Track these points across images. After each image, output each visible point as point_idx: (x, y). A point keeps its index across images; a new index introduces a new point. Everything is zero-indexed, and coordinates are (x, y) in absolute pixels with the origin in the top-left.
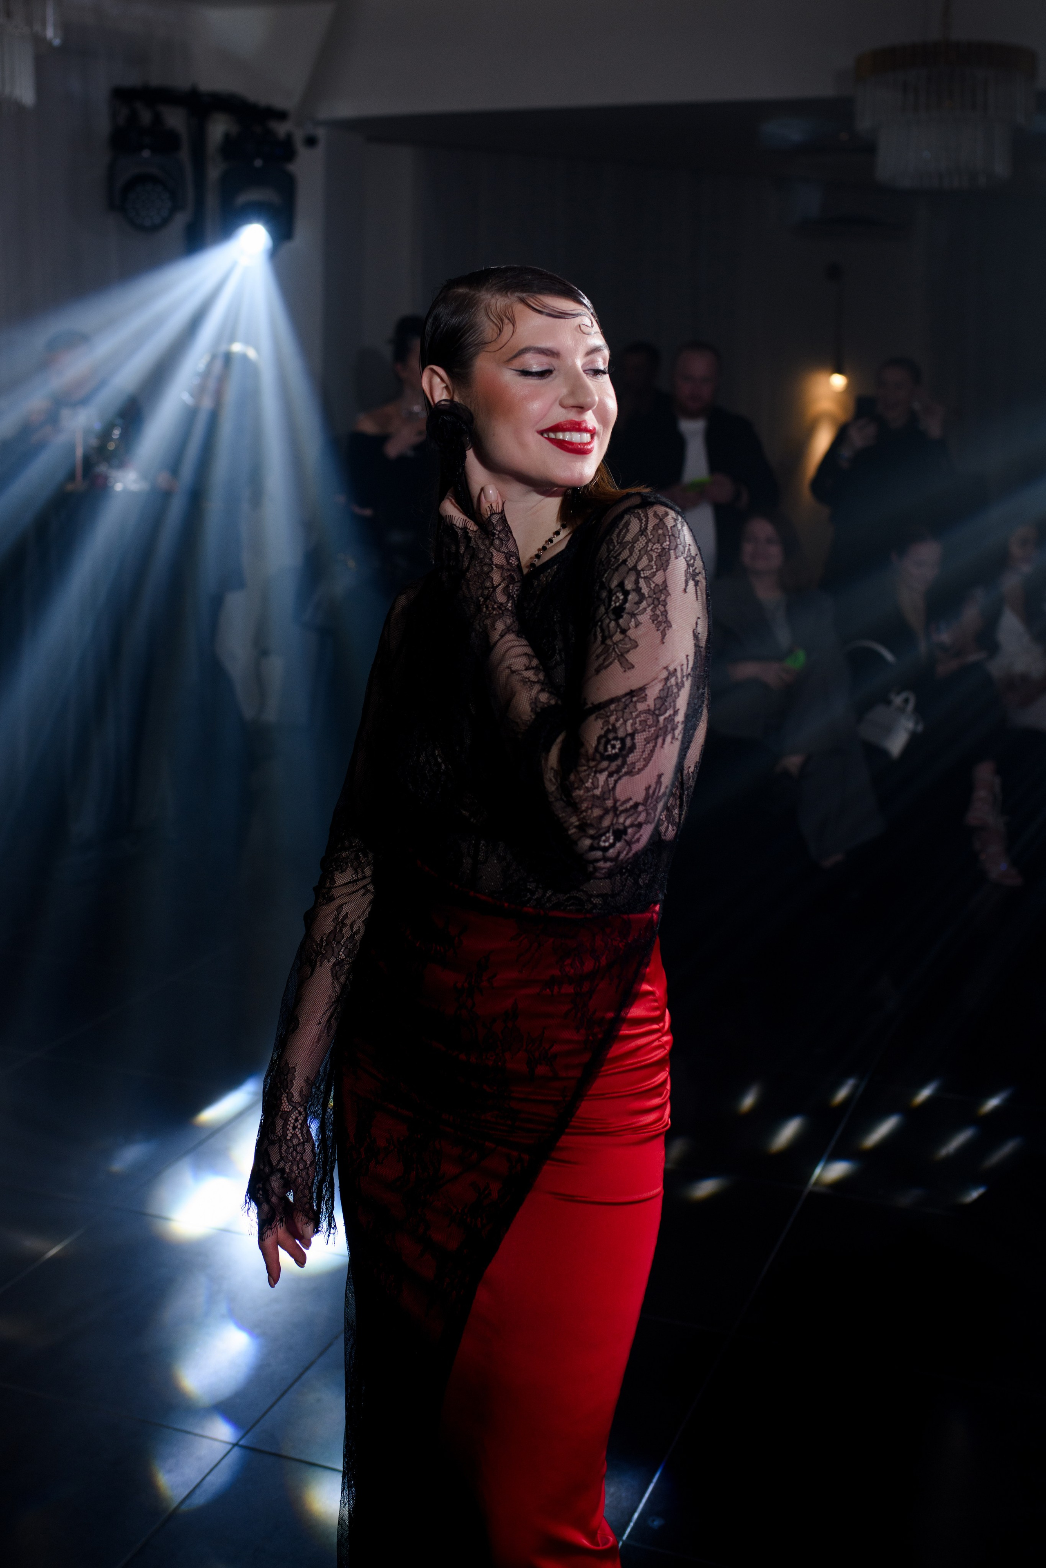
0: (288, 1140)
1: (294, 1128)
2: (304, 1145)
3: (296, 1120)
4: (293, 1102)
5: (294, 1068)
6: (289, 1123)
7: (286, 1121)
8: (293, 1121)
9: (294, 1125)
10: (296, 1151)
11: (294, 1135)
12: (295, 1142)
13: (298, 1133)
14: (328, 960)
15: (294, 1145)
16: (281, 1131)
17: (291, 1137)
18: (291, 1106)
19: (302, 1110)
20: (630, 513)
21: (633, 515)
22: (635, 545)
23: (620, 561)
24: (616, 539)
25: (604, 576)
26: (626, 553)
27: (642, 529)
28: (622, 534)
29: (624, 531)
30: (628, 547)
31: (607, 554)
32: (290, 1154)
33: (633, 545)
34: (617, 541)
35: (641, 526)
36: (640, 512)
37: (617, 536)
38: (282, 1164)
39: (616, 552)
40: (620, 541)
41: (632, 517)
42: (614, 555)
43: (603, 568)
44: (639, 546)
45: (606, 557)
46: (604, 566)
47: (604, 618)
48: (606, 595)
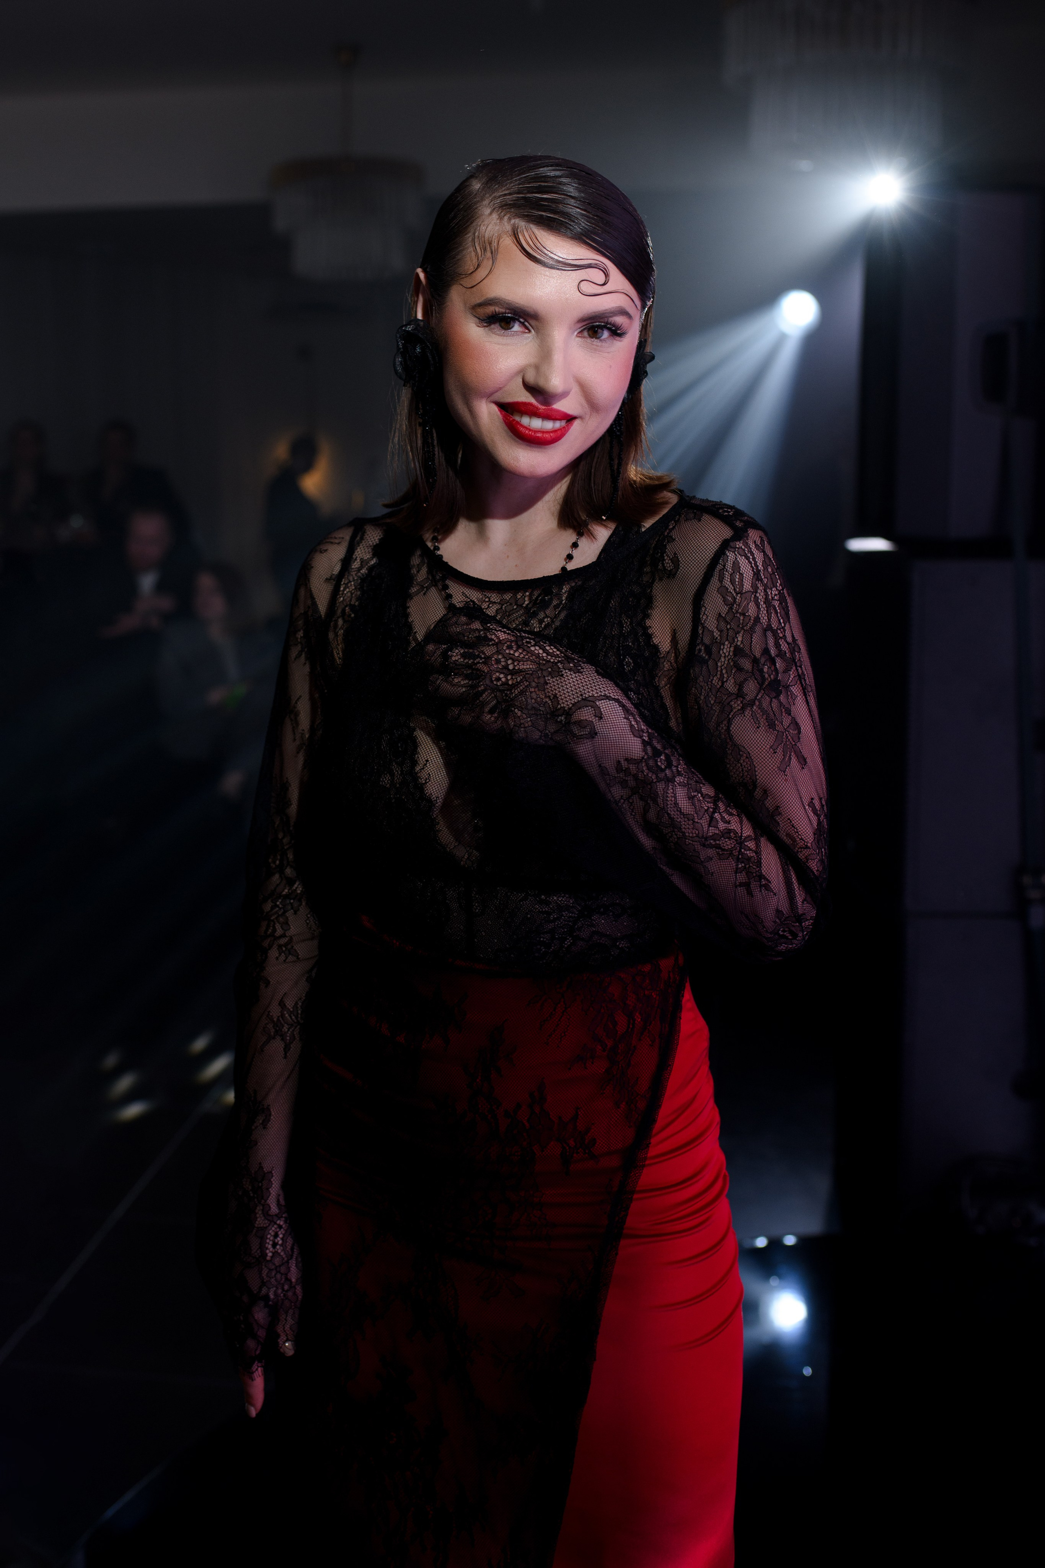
0: (268, 1261)
1: (274, 1245)
2: (289, 1263)
3: (276, 1236)
4: (270, 1215)
5: (270, 1172)
6: (268, 1241)
7: (263, 1239)
8: (272, 1238)
9: (274, 1242)
10: (280, 1272)
11: (275, 1254)
12: (277, 1261)
13: (279, 1251)
15: (276, 1267)
16: (258, 1252)
17: (272, 1257)
18: (268, 1220)
19: (282, 1223)
20: (733, 550)
21: (738, 553)
22: (758, 595)
23: (752, 619)
24: (733, 588)
25: (737, 638)
26: (752, 606)
27: (755, 570)
28: (737, 580)
29: (737, 576)
30: (752, 599)
31: (727, 608)
32: (273, 1277)
33: (755, 596)
34: (735, 590)
35: (752, 567)
36: (743, 547)
37: (731, 584)
38: (264, 1291)
39: (739, 605)
40: (738, 590)
41: (738, 555)
42: (740, 611)
43: (728, 627)
44: (761, 596)
45: (727, 613)
46: (730, 624)
47: (761, 696)
48: (751, 665)
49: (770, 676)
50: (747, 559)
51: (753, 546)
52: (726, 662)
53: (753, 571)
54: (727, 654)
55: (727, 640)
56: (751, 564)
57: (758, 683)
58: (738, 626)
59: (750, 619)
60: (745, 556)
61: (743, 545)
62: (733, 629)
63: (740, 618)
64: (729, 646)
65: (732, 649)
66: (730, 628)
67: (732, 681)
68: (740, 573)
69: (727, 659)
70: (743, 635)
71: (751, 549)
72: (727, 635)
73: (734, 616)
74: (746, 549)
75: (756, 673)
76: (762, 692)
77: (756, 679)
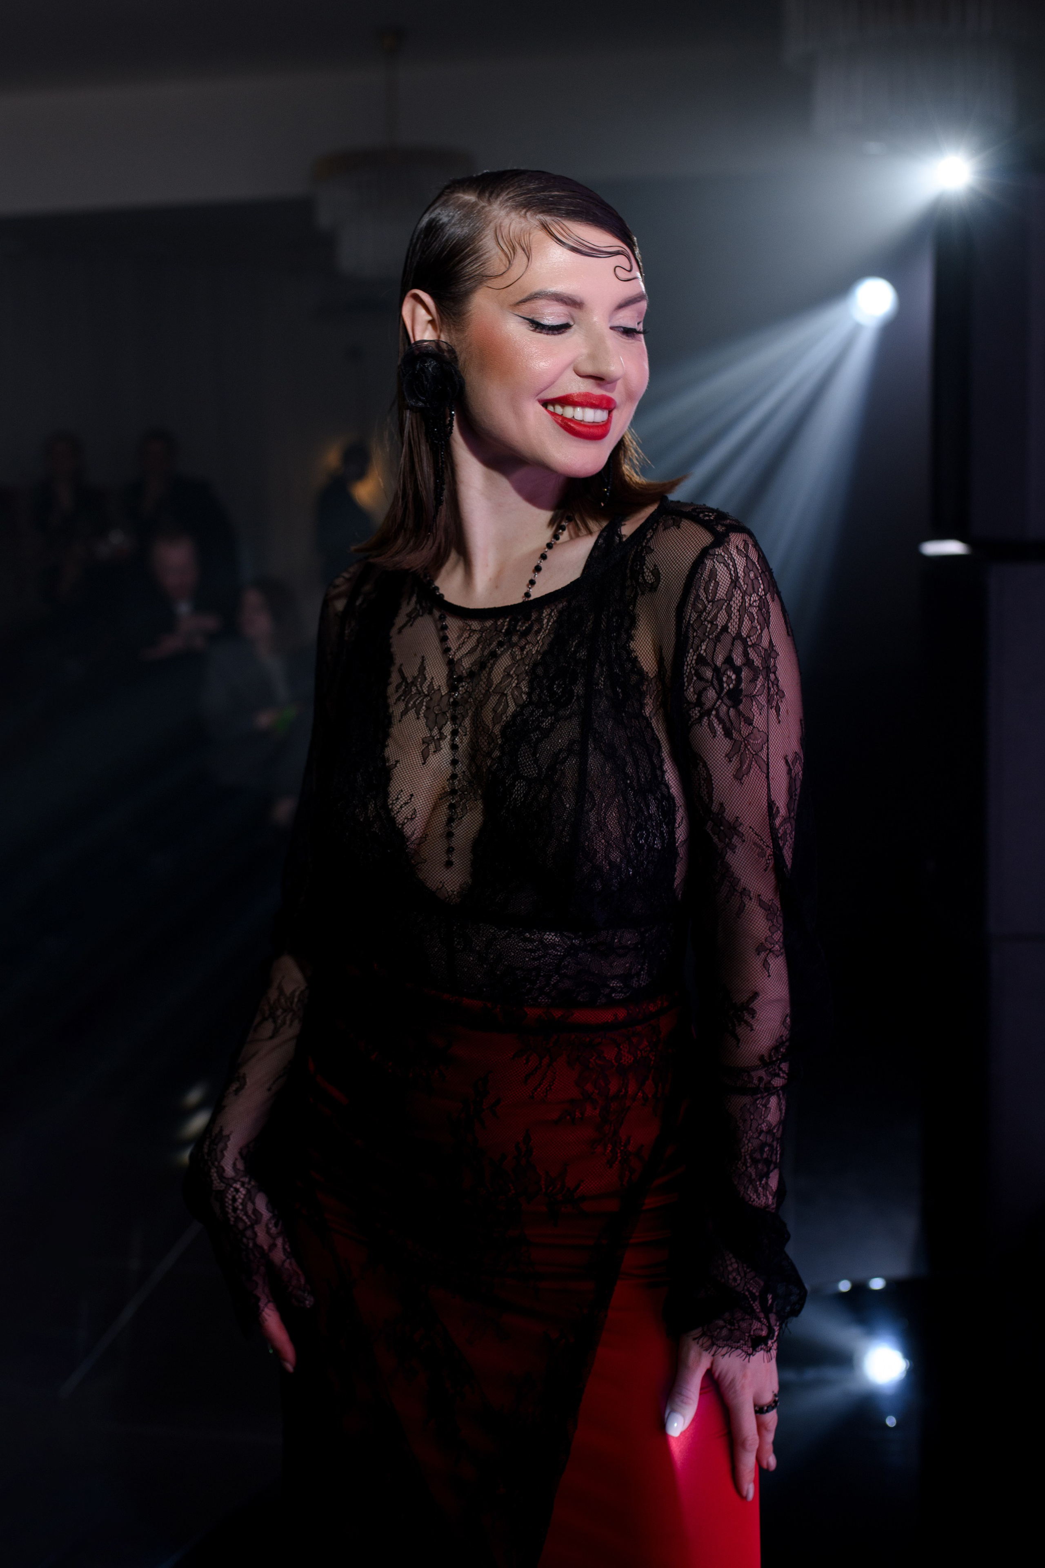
1: (235, 1210)
3: (234, 1199)
4: (226, 1178)
6: (227, 1204)
8: (230, 1202)
10: (246, 1237)
11: (238, 1219)
12: (240, 1225)
15: (241, 1231)
17: (235, 1222)
18: (224, 1183)
19: (238, 1187)
20: (712, 557)
21: (716, 560)
22: (732, 603)
23: (720, 628)
24: (705, 596)
25: (701, 647)
26: (723, 615)
27: (733, 578)
28: (711, 588)
29: (712, 585)
30: (724, 607)
31: (696, 616)
33: (729, 604)
34: (707, 598)
35: (730, 574)
36: (723, 554)
37: (704, 591)
39: (709, 614)
40: (710, 598)
41: (716, 562)
42: (709, 618)
43: (695, 634)
44: (736, 604)
45: (695, 620)
46: (697, 632)
47: (719, 706)
48: (711, 674)
49: (728, 685)
50: (726, 566)
51: (734, 552)
52: (688, 671)
53: (731, 578)
54: (689, 663)
55: (692, 648)
56: (730, 572)
57: (716, 692)
58: (704, 634)
59: (717, 628)
60: (724, 563)
61: (723, 551)
62: (699, 637)
63: (707, 627)
64: (692, 654)
65: (695, 657)
66: (696, 636)
67: (692, 690)
68: (715, 581)
69: (689, 667)
70: (707, 644)
71: (731, 554)
72: (693, 643)
73: (702, 624)
74: (726, 556)
75: (715, 682)
76: (720, 701)
77: (714, 689)
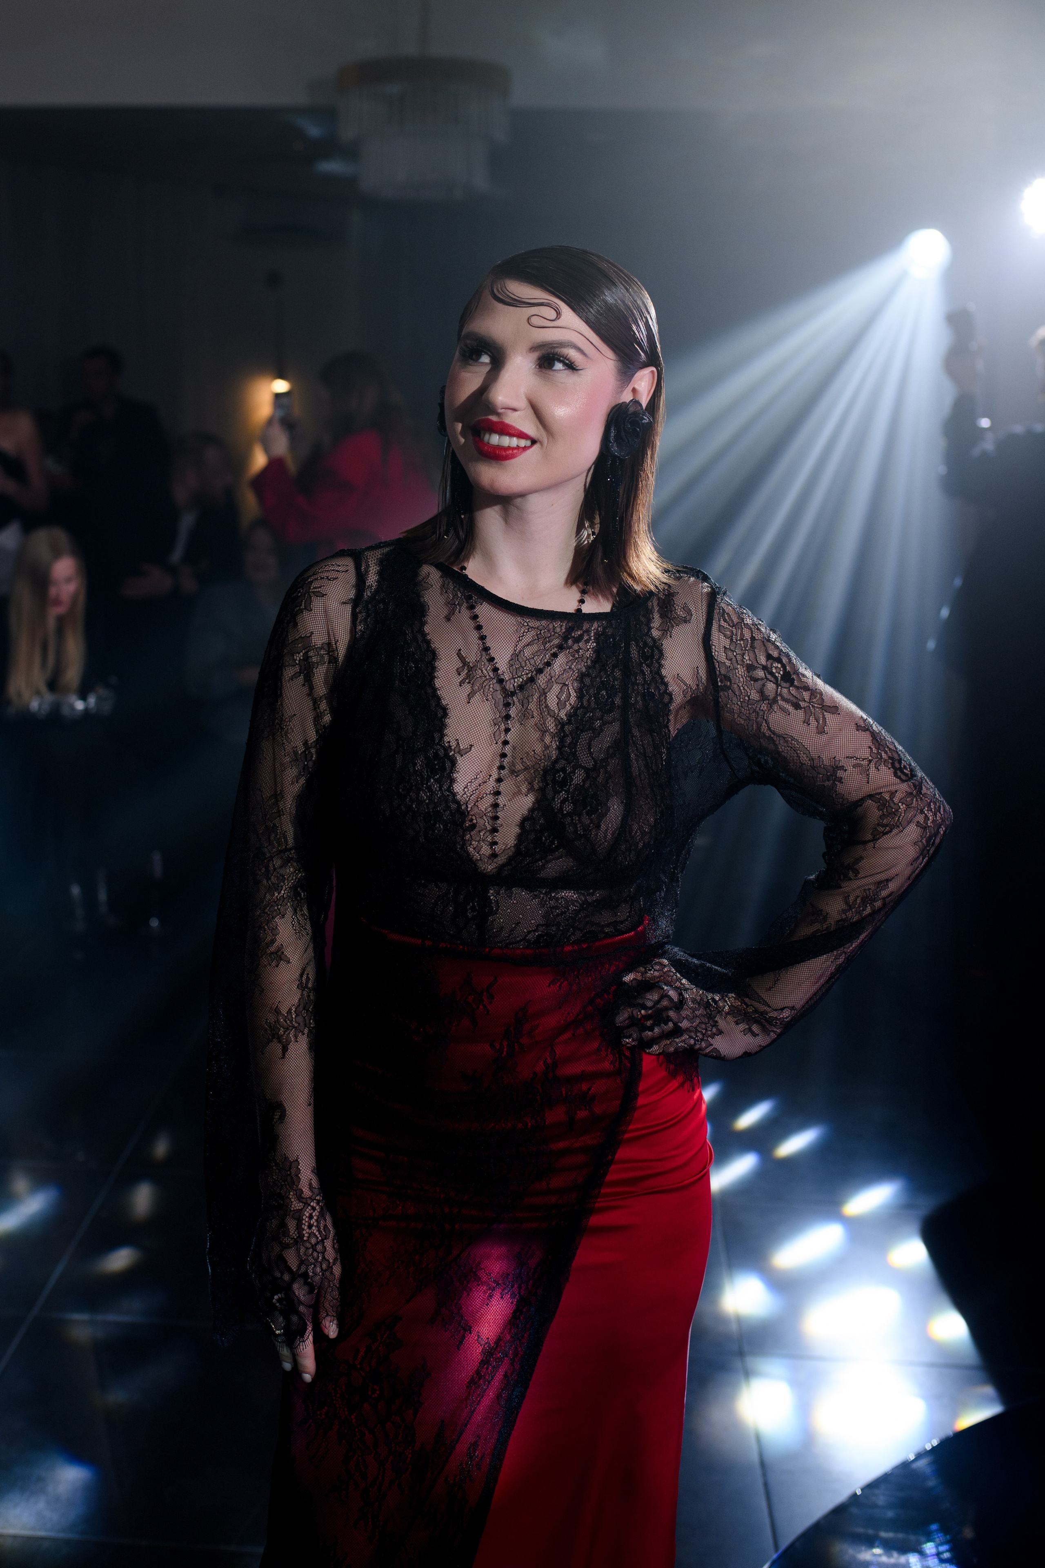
0: (305, 1241)
1: (310, 1226)
2: (324, 1243)
3: (311, 1217)
4: (304, 1198)
5: (297, 1160)
6: (304, 1222)
7: (299, 1221)
8: (307, 1219)
10: (317, 1251)
11: (311, 1234)
12: (313, 1241)
13: (315, 1231)
14: (302, 1032)
15: (312, 1246)
17: (308, 1237)
18: (303, 1203)
19: (315, 1205)
26: (745, 631)
32: (310, 1256)
38: (303, 1268)
47: (781, 691)
48: (763, 672)
58: (742, 648)
65: (744, 665)
75: (769, 677)
76: (780, 687)
77: (771, 681)
